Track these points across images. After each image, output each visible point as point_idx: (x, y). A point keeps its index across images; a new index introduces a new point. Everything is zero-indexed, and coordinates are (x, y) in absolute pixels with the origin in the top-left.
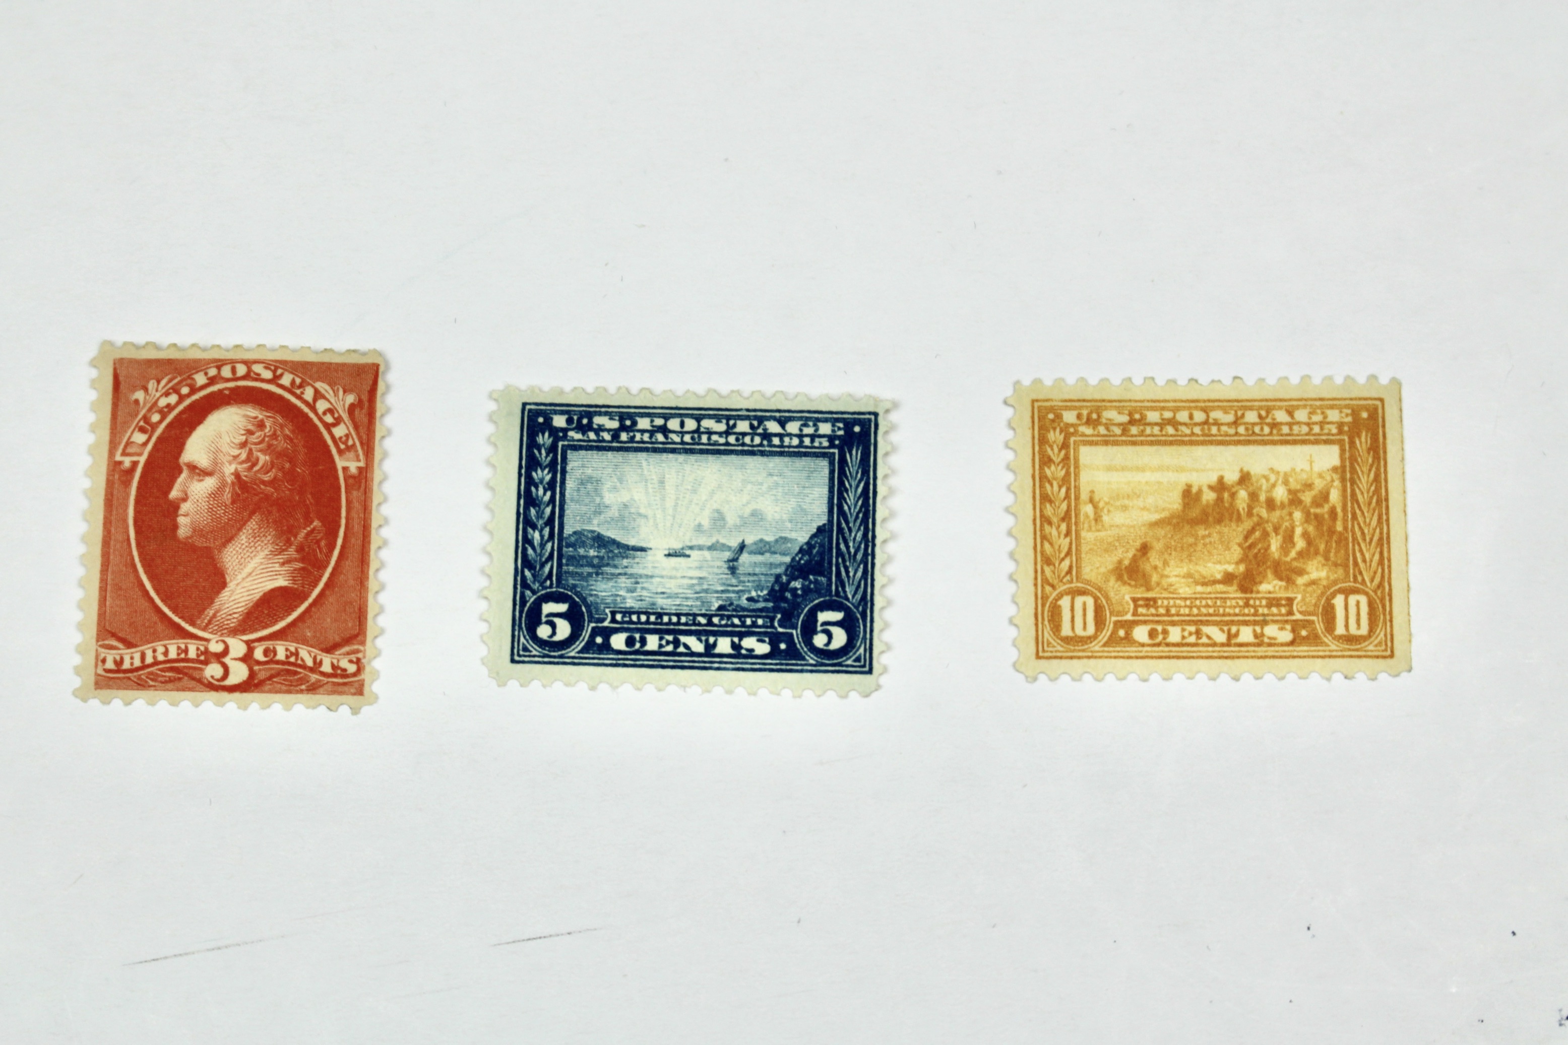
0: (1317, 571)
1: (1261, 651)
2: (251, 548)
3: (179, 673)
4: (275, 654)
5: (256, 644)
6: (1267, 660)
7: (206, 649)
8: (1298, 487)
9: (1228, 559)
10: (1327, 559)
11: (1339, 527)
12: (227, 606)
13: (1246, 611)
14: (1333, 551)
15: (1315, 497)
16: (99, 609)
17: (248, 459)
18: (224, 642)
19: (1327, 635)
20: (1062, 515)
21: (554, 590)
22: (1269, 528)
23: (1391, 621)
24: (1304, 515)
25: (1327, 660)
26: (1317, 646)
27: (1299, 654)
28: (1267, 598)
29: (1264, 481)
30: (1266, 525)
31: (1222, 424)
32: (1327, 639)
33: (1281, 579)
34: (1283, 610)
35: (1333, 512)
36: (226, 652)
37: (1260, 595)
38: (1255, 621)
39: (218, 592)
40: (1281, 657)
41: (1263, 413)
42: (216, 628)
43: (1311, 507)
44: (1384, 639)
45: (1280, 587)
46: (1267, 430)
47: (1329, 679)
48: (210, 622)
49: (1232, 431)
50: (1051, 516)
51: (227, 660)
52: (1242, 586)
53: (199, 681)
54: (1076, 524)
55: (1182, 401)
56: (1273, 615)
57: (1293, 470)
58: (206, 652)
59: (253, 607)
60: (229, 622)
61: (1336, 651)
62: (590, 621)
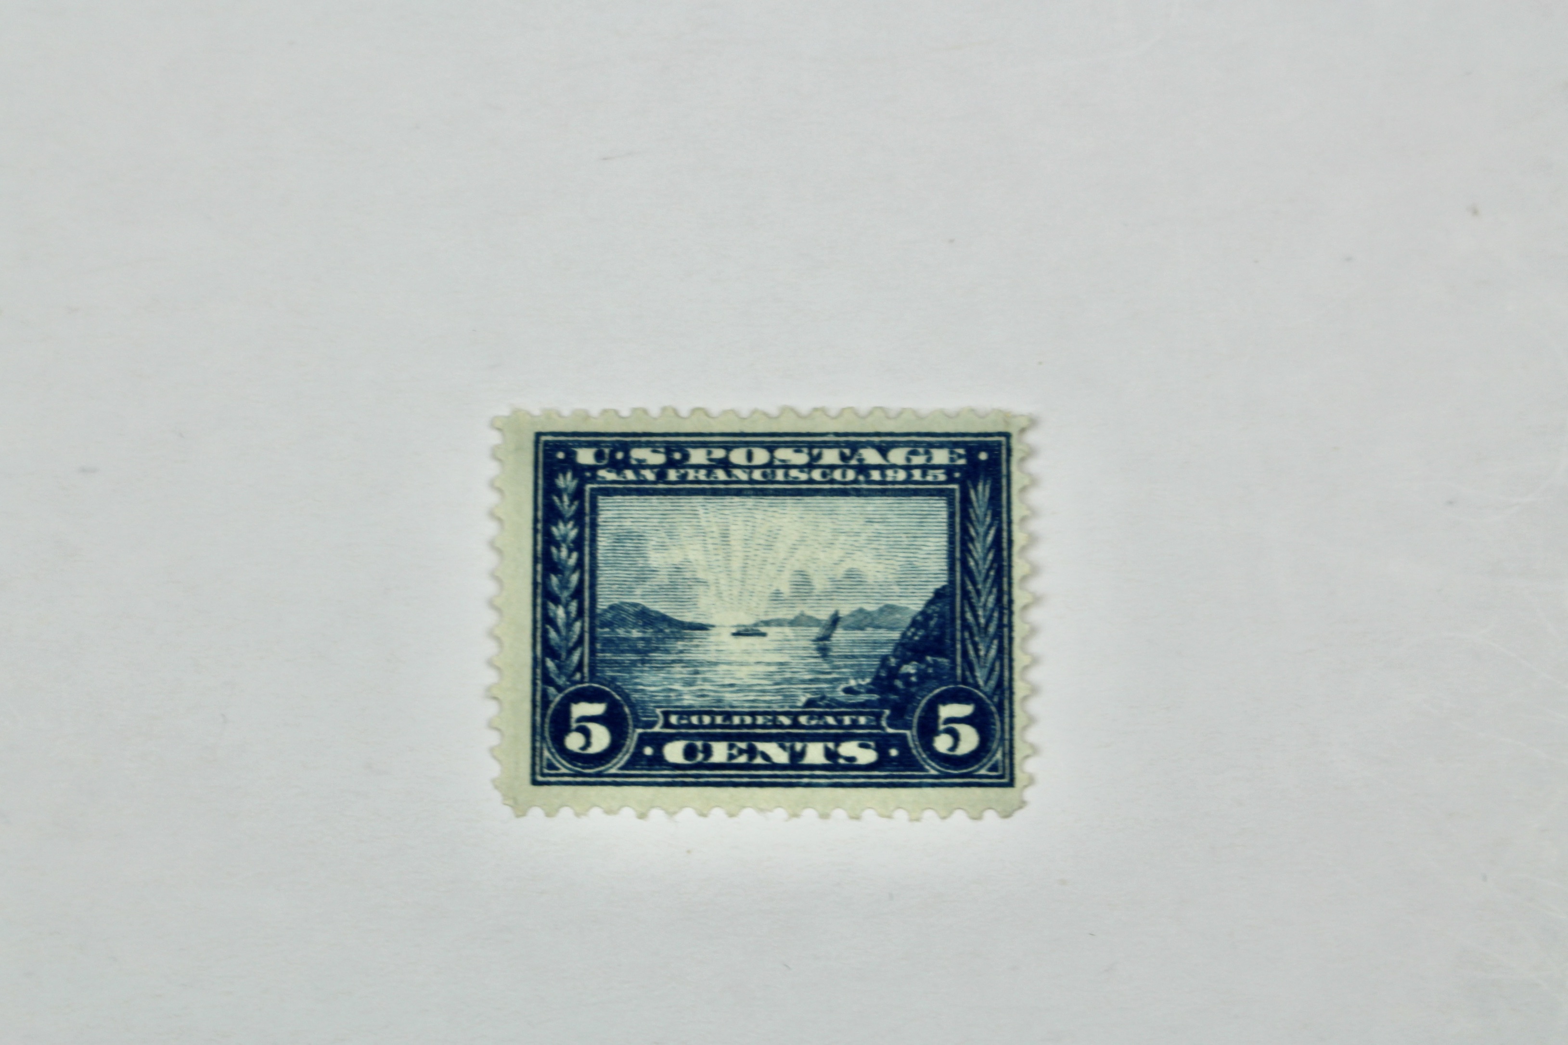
21: (586, 685)
62: (636, 727)
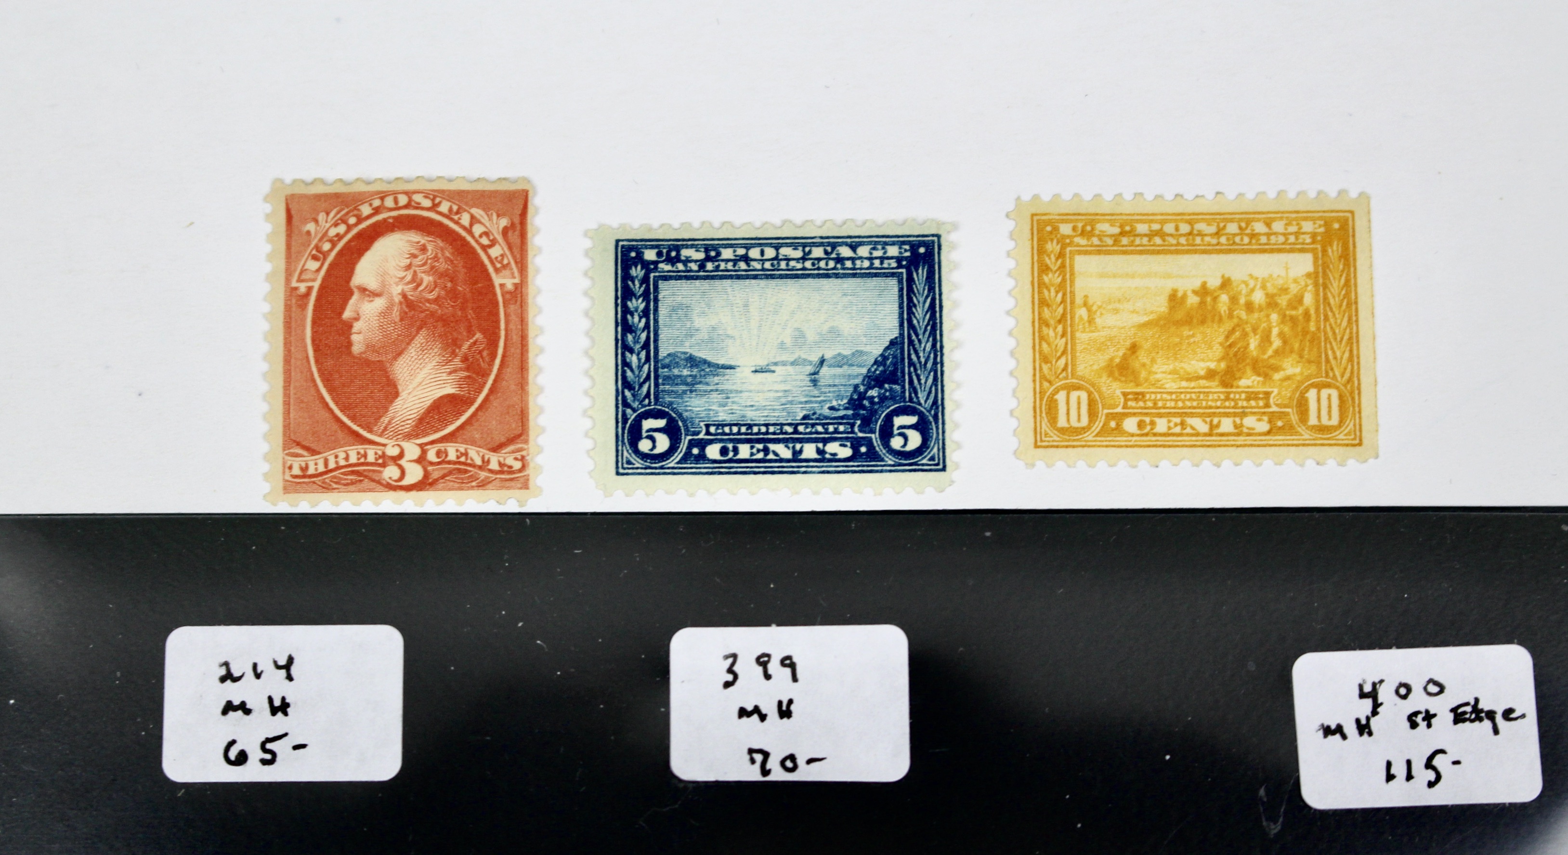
0: (1292, 368)
1: (1241, 440)
2: (420, 359)
3: (360, 476)
4: (447, 456)
5: (428, 447)
6: (1246, 449)
7: (384, 453)
8: (1275, 291)
9: (1210, 356)
10: (1301, 357)
11: (1312, 327)
12: (401, 413)
13: (1227, 404)
14: (1307, 349)
15: (1290, 300)
16: (284, 421)
17: (413, 280)
18: (398, 445)
19: (1301, 425)
20: (1059, 318)
22: (1248, 329)
23: (1360, 412)
24: (1281, 317)
25: (1301, 448)
26: (1292, 435)
27: (1275, 443)
28: (1246, 392)
29: (1243, 286)
30: (1245, 326)
31: (1206, 235)
32: (1301, 429)
33: (1259, 375)
34: (1261, 403)
35: (1307, 314)
36: (401, 455)
37: (1240, 390)
38: (1234, 413)
39: (392, 402)
40: (1259, 446)
41: (1243, 225)
42: (391, 434)
43: (1286, 309)
44: (1353, 429)
45: (1258, 382)
46: (1246, 240)
47: (1302, 465)
48: (385, 429)
49: (1214, 241)
50: (1049, 319)
51: (402, 462)
52: (1224, 381)
53: (379, 482)
54: (1071, 325)
55: (1169, 214)
56: (1252, 407)
57: (1271, 276)
58: (384, 456)
59: (424, 413)
60: (403, 428)
61: (1310, 440)
62: (687, 435)
